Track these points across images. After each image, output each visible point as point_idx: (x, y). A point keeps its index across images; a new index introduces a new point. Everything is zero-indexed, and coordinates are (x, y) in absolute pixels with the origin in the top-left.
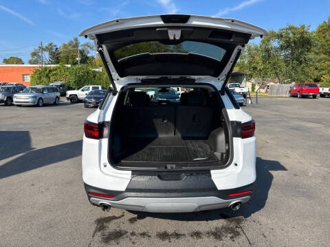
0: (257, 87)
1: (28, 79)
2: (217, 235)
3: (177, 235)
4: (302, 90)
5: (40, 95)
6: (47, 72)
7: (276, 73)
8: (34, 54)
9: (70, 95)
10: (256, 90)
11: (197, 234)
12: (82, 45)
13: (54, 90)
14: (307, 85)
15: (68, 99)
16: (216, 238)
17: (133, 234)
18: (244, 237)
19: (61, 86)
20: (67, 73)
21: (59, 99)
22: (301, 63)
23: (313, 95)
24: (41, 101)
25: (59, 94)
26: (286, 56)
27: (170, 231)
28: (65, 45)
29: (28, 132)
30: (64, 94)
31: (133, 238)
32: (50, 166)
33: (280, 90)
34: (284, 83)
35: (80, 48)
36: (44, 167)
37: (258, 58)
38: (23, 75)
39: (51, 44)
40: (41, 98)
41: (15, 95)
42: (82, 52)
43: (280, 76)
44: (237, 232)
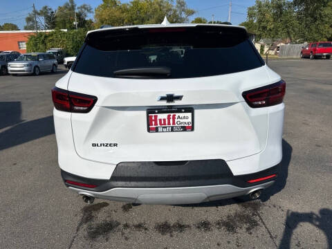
0: (266, 49)
1: (24, 46)
2: (229, 225)
3: (181, 227)
4: (315, 50)
5: (36, 63)
6: (43, 37)
7: (288, 32)
8: (29, 20)
9: (68, 62)
10: (265, 52)
11: (205, 225)
12: (78, 8)
13: (50, 57)
14: (320, 44)
15: (66, 66)
16: (228, 230)
17: (126, 226)
18: (263, 229)
19: (58, 53)
20: (64, 39)
21: (56, 67)
22: (316, 19)
23: (327, 56)
24: (37, 69)
25: (56, 62)
26: (299, 13)
27: (172, 222)
28: (60, 8)
29: (19, 102)
30: (61, 62)
31: (127, 231)
32: (37, 140)
33: (292, 51)
34: (296, 43)
35: (77, 11)
36: (30, 143)
37: (268, 16)
38: (19, 42)
39: (45, 8)
40: (37, 66)
41: (9, 64)
42: (79, 16)
43: (292, 36)
44: (255, 222)
